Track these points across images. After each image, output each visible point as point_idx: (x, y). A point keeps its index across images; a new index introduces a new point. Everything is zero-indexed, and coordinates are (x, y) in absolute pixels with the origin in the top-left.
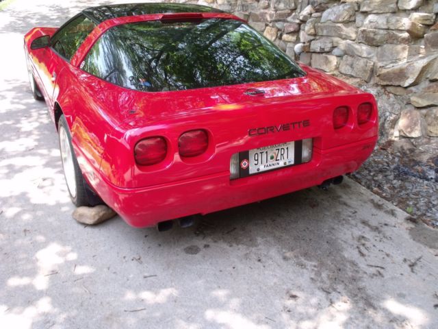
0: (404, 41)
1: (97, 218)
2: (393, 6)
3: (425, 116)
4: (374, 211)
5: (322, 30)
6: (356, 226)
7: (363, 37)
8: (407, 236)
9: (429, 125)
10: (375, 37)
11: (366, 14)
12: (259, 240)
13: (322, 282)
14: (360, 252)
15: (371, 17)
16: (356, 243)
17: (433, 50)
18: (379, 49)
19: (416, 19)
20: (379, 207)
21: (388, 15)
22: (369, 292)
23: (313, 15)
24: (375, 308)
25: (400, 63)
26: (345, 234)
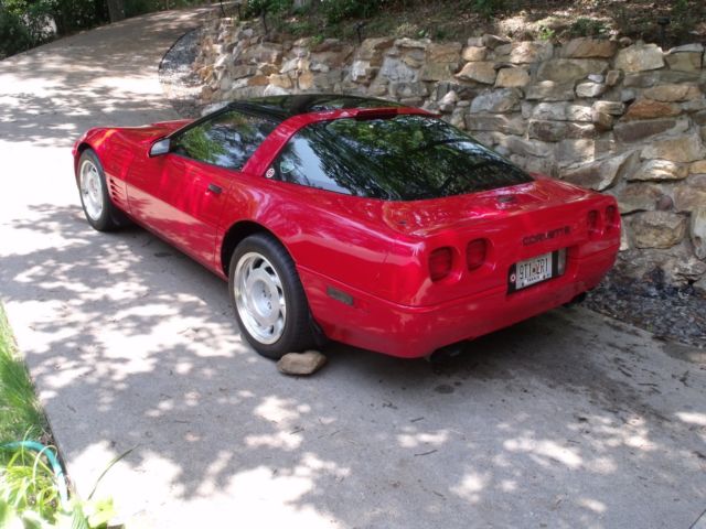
0: (587, 134)
1: (315, 364)
2: (570, 92)
3: (631, 224)
4: (615, 333)
5: (475, 123)
6: (605, 349)
7: (535, 131)
8: (662, 354)
9: (638, 234)
10: (551, 131)
11: (535, 102)
12: (512, 373)
13: (602, 403)
14: (623, 372)
15: (542, 106)
16: (616, 366)
17: (625, 145)
18: (557, 145)
19: (601, 108)
20: (618, 329)
21: (564, 103)
22: (654, 407)
23: (459, 104)
24: (669, 420)
25: (587, 162)
26: (598, 358)
